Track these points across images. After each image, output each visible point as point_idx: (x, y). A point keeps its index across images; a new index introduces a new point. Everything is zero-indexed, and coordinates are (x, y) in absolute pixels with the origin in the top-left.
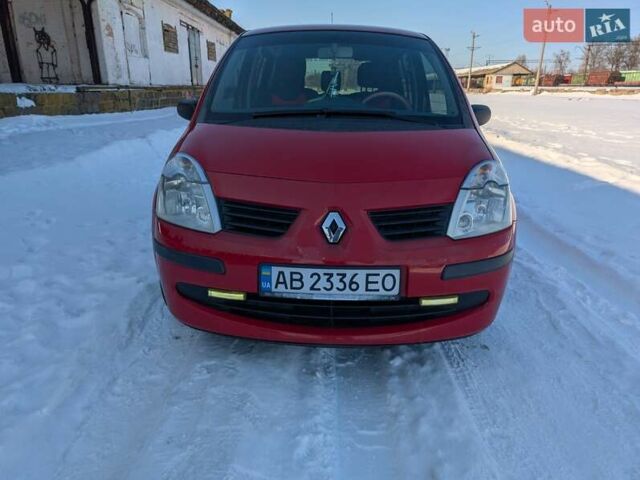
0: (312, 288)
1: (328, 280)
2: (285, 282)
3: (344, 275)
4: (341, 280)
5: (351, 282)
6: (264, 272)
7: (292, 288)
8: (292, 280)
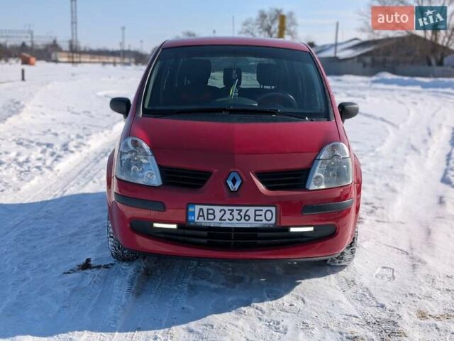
0: (221, 219)
1: (231, 214)
2: (203, 216)
3: (241, 211)
4: (239, 214)
5: (245, 215)
6: (191, 209)
7: (208, 219)
8: (208, 214)
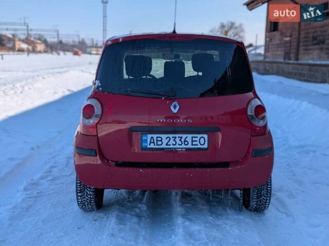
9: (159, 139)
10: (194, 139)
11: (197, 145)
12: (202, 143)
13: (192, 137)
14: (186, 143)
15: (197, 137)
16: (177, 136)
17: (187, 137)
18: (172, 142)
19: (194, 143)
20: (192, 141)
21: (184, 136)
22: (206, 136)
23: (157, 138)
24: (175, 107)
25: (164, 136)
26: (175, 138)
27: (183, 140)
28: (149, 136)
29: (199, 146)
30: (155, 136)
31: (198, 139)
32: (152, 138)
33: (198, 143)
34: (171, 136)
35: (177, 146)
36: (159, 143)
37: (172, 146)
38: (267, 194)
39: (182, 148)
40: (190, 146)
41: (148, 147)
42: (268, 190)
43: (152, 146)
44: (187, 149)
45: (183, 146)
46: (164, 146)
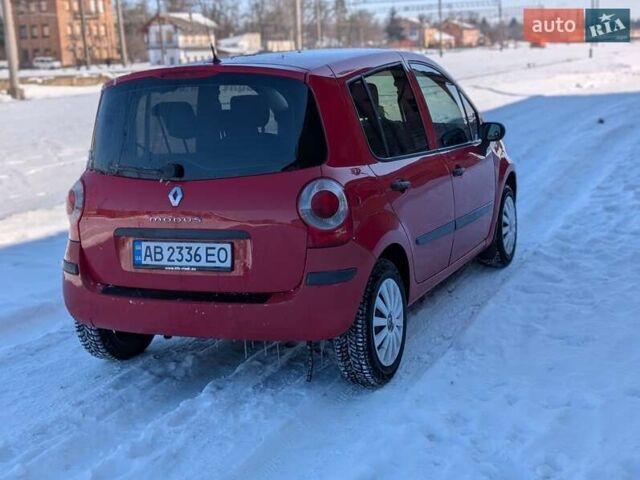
9: (158, 250)
10: (210, 252)
11: (214, 262)
12: (223, 258)
13: (207, 249)
14: (198, 258)
15: (214, 248)
16: (184, 245)
17: (198, 248)
18: (176, 256)
19: (210, 258)
20: (207, 255)
21: (194, 246)
22: (228, 247)
23: (155, 247)
24: (175, 196)
25: (165, 245)
26: (181, 248)
27: (193, 252)
28: (144, 245)
29: (218, 264)
30: (152, 245)
31: (215, 252)
32: (148, 247)
33: (215, 258)
34: (175, 245)
35: (184, 263)
36: (159, 257)
37: (176, 263)
38: (359, 355)
39: (191, 267)
40: (203, 263)
41: (143, 262)
42: (358, 346)
43: (148, 261)
44: (200, 269)
45: (193, 263)
46: (165, 262)
